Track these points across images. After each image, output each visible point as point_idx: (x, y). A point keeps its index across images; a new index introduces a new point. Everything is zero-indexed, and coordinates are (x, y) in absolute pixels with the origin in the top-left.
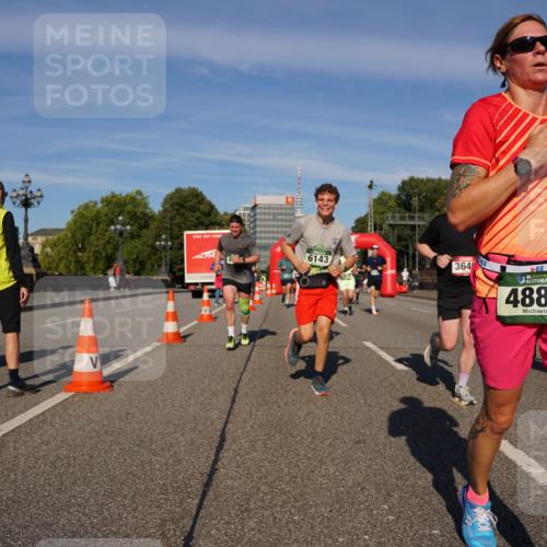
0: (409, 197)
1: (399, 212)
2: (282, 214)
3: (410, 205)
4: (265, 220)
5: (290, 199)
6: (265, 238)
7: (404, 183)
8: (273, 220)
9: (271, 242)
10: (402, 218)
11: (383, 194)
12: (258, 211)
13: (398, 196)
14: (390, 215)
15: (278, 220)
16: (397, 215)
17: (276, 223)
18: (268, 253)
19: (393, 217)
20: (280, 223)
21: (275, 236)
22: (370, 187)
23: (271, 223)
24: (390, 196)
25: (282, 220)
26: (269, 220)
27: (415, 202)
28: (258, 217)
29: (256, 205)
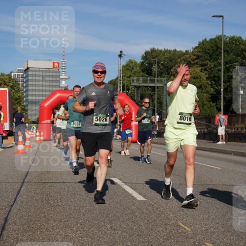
0: (151, 65)
1: (143, 76)
2: (49, 76)
3: (151, 71)
4: (36, 80)
5: (56, 65)
6: (35, 95)
7: (147, 53)
8: (43, 81)
9: (41, 98)
10: (145, 81)
11: (131, 61)
12: (30, 73)
13: (142, 63)
14: (135, 78)
15: (46, 81)
16: (141, 79)
17: (44, 83)
18: (38, 107)
19: (138, 80)
20: (48, 84)
21: (44, 93)
22: (120, 56)
23: (41, 83)
24: (136, 63)
25: (49, 81)
26: (39, 81)
27: (155, 69)
28: (30, 78)
29: (28, 68)
